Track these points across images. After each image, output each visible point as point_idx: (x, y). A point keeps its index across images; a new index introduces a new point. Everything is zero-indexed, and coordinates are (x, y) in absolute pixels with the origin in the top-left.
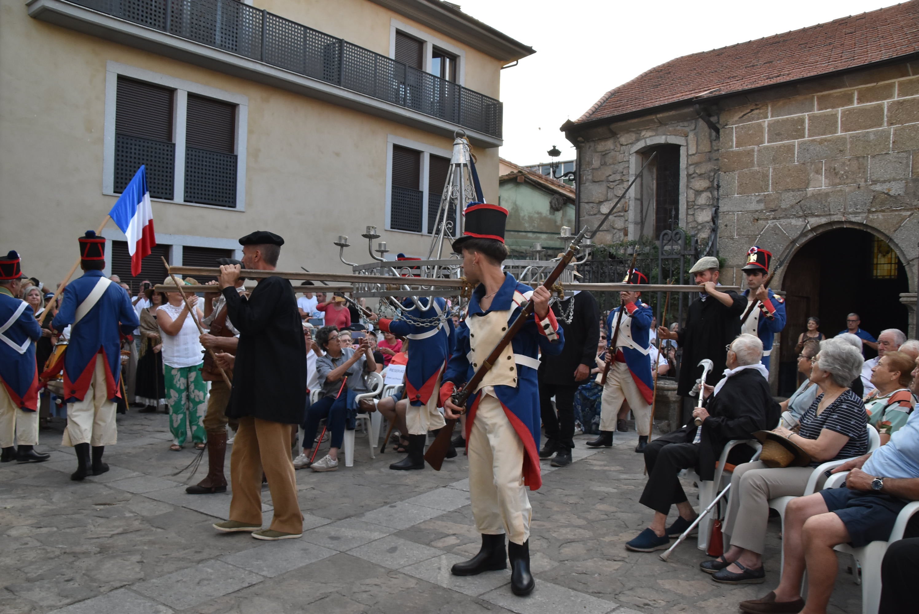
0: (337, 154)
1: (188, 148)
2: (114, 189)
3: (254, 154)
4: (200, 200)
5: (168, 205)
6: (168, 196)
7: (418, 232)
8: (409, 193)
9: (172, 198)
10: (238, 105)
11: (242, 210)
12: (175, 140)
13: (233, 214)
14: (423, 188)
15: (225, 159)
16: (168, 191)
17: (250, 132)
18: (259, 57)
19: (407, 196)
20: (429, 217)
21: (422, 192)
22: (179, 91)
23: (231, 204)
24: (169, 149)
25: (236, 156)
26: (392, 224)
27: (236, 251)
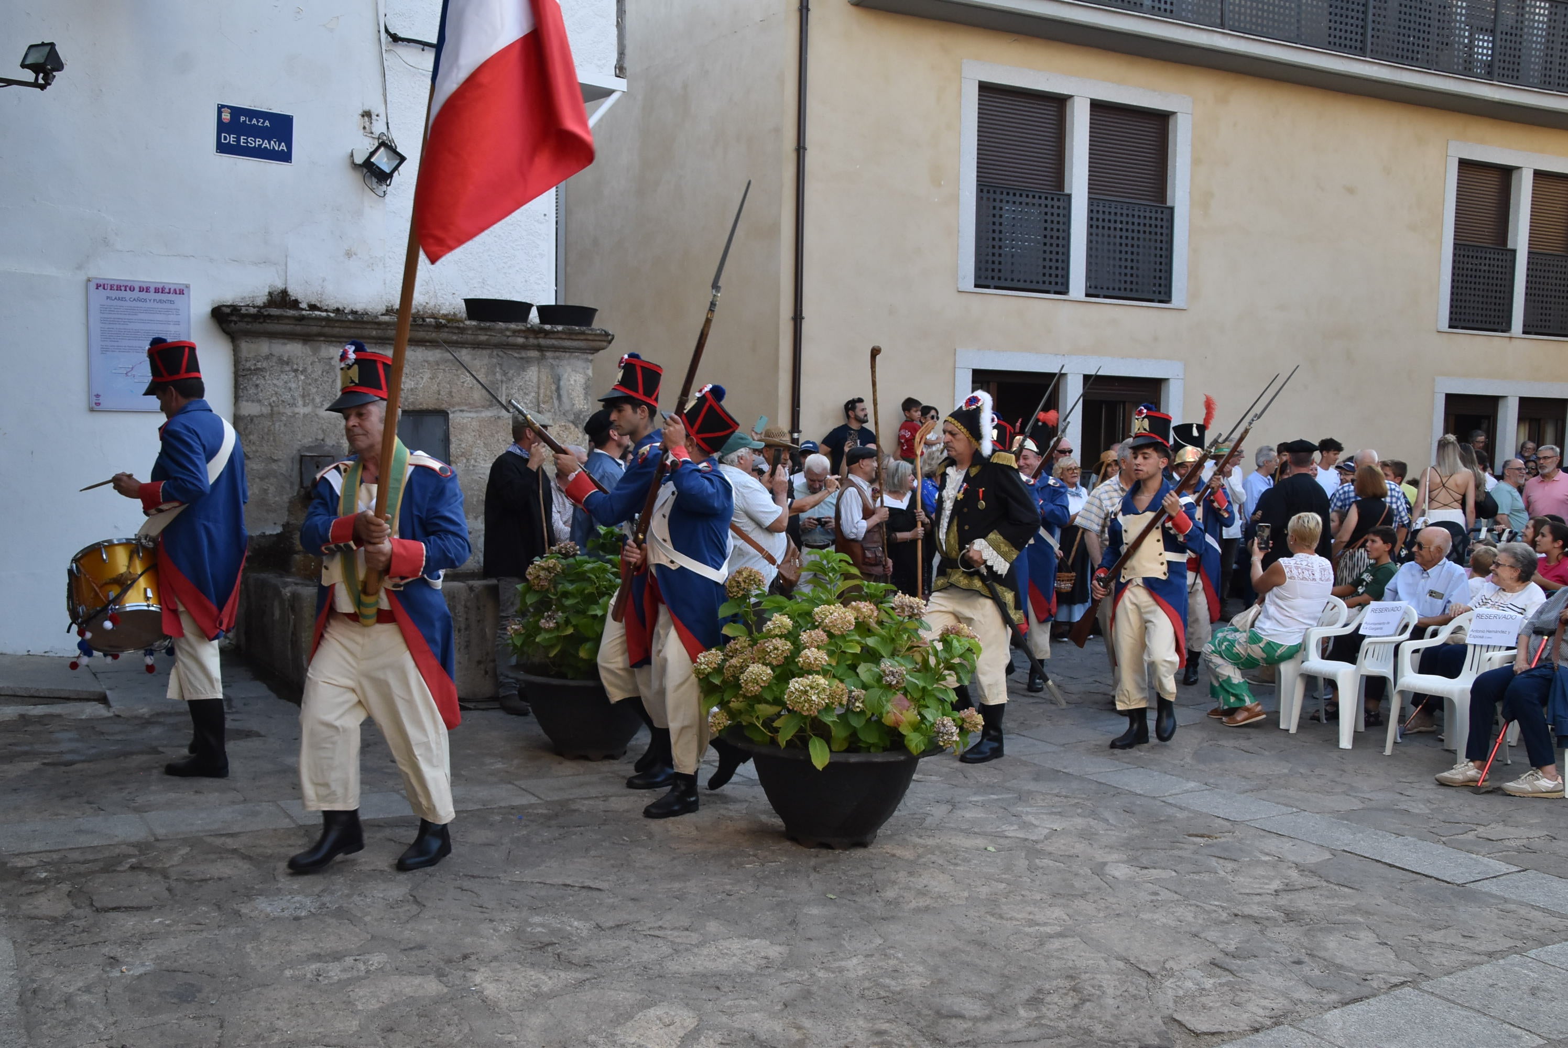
0: (1351, 191)
1: (1091, 201)
2: (976, 280)
3: (1203, 201)
4: (1111, 293)
5: (1061, 303)
6: (1058, 288)
7: (1503, 331)
8: (1488, 256)
9: (1065, 291)
10: (1174, 113)
11: (1182, 306)
12: (1071, 188)
13: (1167, 313)
14: (1516, 242)
15: (1153, 215)
16: (1059, 280)
17: (1196, 162)
18: (1218, 21)
19: (1483, 262)
20: (1526, 300)
21: (1514, 252)
22: (1076, 99)
23: (1162, 297)
24: (1061, 204)
25: (1172, 209)
26: (1451, 319)
27: (1172, 382)
